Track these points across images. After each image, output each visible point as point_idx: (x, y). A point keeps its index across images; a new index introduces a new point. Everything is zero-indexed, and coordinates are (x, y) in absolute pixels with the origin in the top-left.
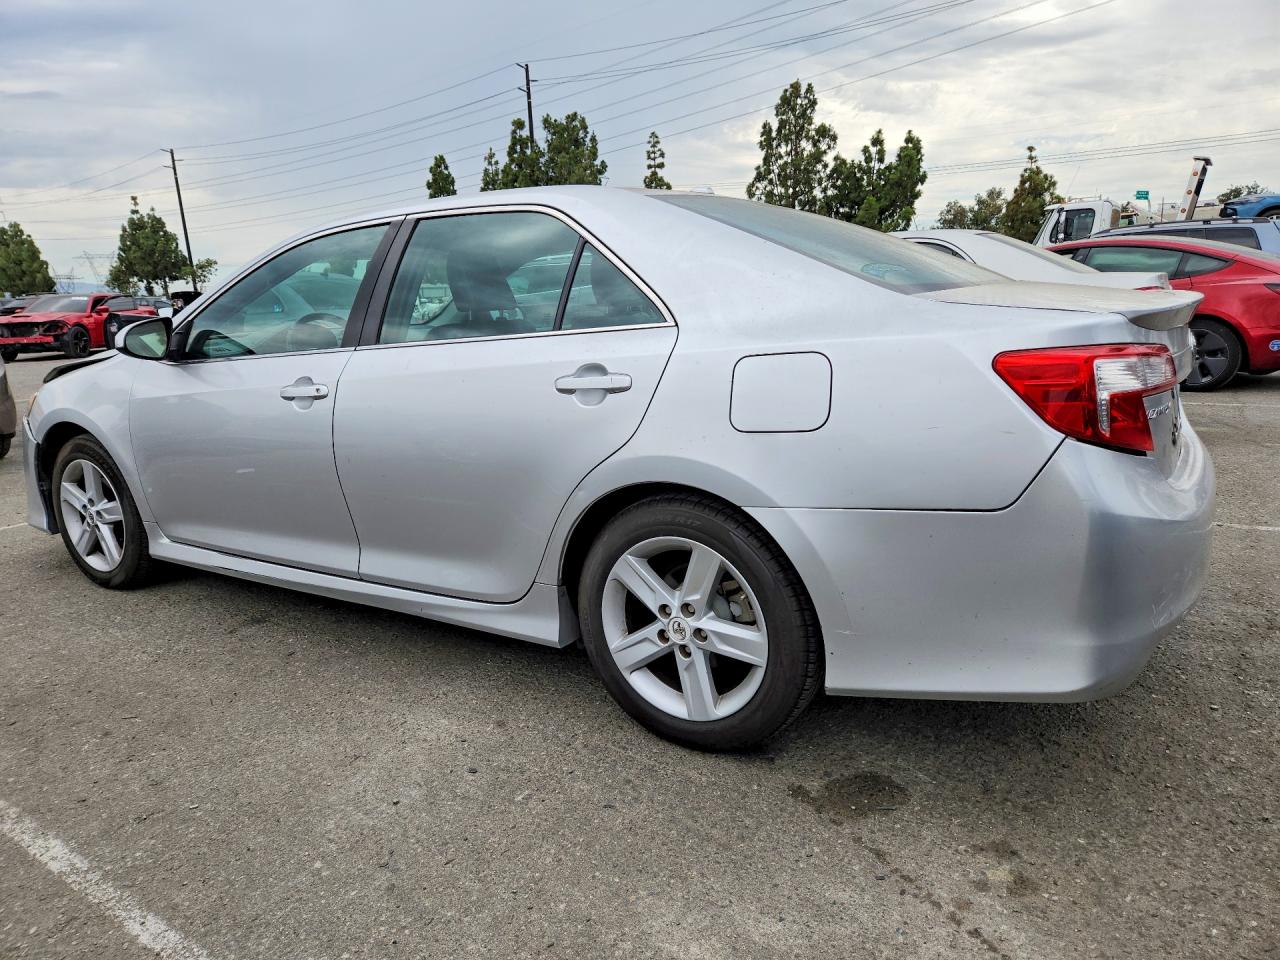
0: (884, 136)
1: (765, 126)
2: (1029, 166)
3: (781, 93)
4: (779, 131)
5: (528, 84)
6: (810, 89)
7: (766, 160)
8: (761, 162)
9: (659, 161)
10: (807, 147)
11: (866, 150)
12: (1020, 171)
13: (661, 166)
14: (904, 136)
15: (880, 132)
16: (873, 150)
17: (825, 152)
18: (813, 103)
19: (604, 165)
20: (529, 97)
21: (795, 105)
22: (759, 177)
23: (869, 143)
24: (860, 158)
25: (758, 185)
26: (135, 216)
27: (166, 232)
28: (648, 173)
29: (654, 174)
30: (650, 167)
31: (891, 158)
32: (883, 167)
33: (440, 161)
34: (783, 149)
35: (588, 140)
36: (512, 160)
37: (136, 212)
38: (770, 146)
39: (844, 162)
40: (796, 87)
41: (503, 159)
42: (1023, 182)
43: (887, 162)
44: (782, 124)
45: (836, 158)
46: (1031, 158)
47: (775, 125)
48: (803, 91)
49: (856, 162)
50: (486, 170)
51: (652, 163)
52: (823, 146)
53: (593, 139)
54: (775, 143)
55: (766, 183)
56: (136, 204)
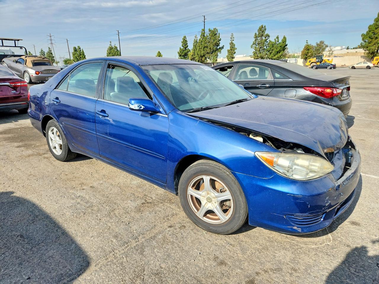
0: (279, 37)
1: (255, 34)
2: (306, 44)
3: (259, 27)
4: (258, 34)
5: (204, 20)
6: (265, 27)
7: (256, 40)
8: (254, 41)
9: (233, 39)
10: (264, 38)
11: (275, 39)
12: (305, 45)
13: (233, 40)
14: (283, 37)
15: (278, 36)
16: (277, 39)
17: (267, 39)
18: (265, 29)
19: (221, 39)
20: (204, 23)
21: (262, 30)
22: (253, 44)
23: (276, 38)
24: (274, 41)
25: (253, 45)
26: (110, 46)
27: (117, 50)
28: (231, 42)
29: (232, 42)
30: (231, 40)
31: (280, 41)
32: (278, 43)
33: (185, 37)
34: (259, 39)
35: (218, 34)
36: (201, 38)
37: (110, 45)
38: (256, 37)
39: (271, 41)
40: (262, 26)
41: (199, 37)
42: (305, 47)
43: (279, 42)
44: (259, 33)
45: (269, 41)
46: (307, 43)
47: (257, 33)
48: (263, 27)
49: (273, 42)
50: (195, 39)
51: (231, 39)
52: (267, 38)
53: (219, 34)
54: (257, 37)
55: (255, 45)
56: (111, 43)
